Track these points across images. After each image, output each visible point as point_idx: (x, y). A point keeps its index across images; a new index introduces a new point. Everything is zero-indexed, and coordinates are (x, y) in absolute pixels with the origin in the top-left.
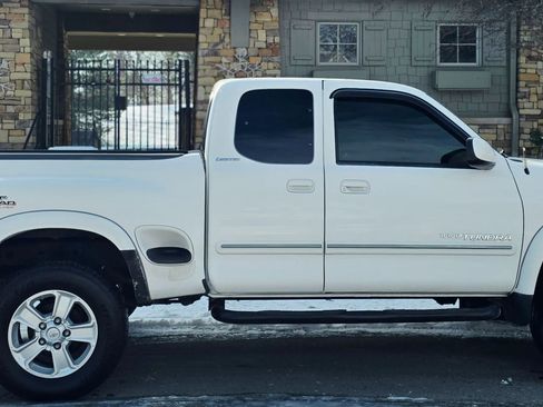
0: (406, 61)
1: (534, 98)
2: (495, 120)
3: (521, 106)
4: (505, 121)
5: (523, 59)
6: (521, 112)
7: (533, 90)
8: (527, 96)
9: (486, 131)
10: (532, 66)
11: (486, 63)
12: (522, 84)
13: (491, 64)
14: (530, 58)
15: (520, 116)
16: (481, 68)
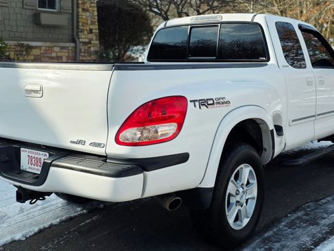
0: (20, 5)
1: (86, 33)
2: (68, 44)
3: (80, 36)
4: (73, 45)
5: (80, 10)
6: (81, 40)
7: (85, 28)
8: (82, 31)
9: (64, 50)
10: (85, 14)
11: (62, 11)
12: (80, 24)
13: (65, 11)
14: (84, 10)
15: (80, 42)
16: (59, 13)
